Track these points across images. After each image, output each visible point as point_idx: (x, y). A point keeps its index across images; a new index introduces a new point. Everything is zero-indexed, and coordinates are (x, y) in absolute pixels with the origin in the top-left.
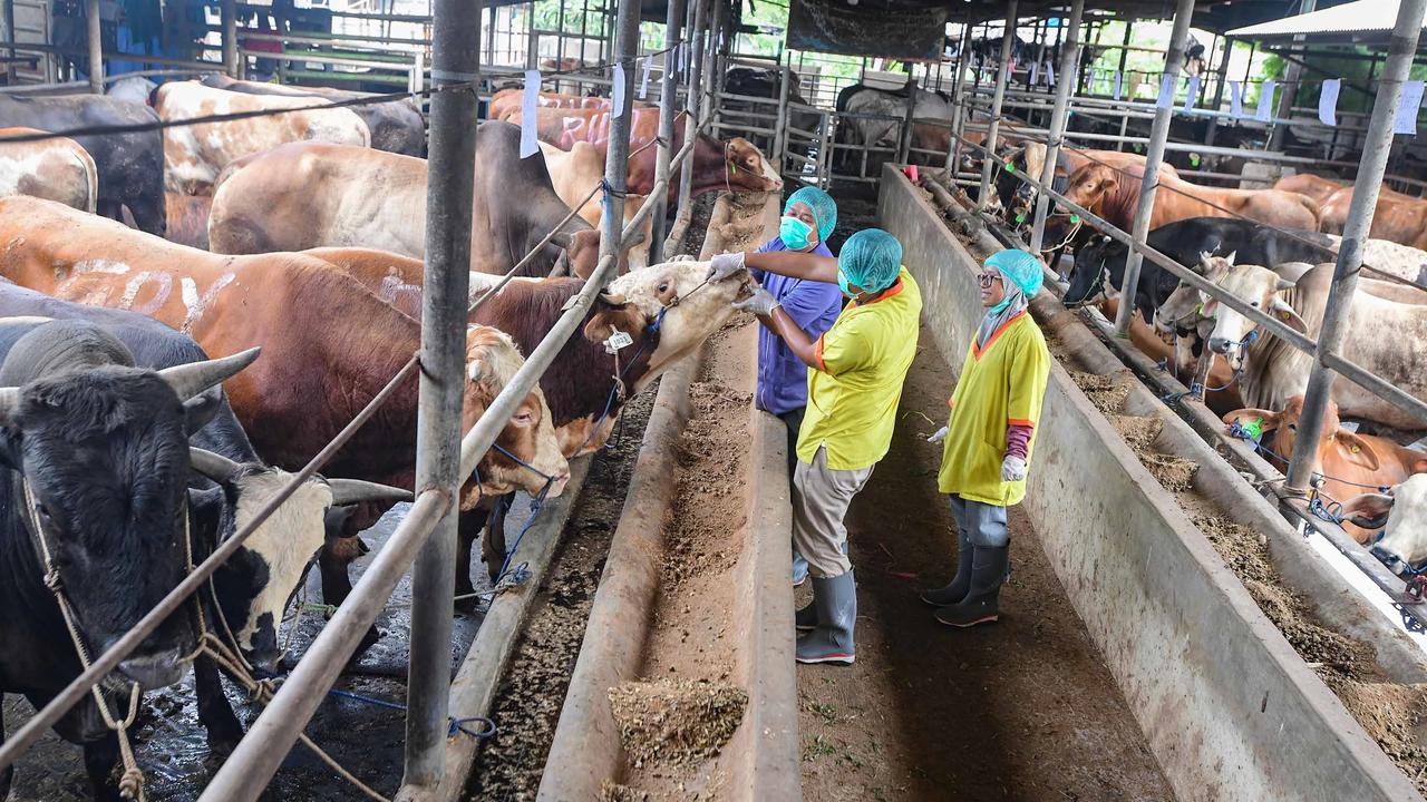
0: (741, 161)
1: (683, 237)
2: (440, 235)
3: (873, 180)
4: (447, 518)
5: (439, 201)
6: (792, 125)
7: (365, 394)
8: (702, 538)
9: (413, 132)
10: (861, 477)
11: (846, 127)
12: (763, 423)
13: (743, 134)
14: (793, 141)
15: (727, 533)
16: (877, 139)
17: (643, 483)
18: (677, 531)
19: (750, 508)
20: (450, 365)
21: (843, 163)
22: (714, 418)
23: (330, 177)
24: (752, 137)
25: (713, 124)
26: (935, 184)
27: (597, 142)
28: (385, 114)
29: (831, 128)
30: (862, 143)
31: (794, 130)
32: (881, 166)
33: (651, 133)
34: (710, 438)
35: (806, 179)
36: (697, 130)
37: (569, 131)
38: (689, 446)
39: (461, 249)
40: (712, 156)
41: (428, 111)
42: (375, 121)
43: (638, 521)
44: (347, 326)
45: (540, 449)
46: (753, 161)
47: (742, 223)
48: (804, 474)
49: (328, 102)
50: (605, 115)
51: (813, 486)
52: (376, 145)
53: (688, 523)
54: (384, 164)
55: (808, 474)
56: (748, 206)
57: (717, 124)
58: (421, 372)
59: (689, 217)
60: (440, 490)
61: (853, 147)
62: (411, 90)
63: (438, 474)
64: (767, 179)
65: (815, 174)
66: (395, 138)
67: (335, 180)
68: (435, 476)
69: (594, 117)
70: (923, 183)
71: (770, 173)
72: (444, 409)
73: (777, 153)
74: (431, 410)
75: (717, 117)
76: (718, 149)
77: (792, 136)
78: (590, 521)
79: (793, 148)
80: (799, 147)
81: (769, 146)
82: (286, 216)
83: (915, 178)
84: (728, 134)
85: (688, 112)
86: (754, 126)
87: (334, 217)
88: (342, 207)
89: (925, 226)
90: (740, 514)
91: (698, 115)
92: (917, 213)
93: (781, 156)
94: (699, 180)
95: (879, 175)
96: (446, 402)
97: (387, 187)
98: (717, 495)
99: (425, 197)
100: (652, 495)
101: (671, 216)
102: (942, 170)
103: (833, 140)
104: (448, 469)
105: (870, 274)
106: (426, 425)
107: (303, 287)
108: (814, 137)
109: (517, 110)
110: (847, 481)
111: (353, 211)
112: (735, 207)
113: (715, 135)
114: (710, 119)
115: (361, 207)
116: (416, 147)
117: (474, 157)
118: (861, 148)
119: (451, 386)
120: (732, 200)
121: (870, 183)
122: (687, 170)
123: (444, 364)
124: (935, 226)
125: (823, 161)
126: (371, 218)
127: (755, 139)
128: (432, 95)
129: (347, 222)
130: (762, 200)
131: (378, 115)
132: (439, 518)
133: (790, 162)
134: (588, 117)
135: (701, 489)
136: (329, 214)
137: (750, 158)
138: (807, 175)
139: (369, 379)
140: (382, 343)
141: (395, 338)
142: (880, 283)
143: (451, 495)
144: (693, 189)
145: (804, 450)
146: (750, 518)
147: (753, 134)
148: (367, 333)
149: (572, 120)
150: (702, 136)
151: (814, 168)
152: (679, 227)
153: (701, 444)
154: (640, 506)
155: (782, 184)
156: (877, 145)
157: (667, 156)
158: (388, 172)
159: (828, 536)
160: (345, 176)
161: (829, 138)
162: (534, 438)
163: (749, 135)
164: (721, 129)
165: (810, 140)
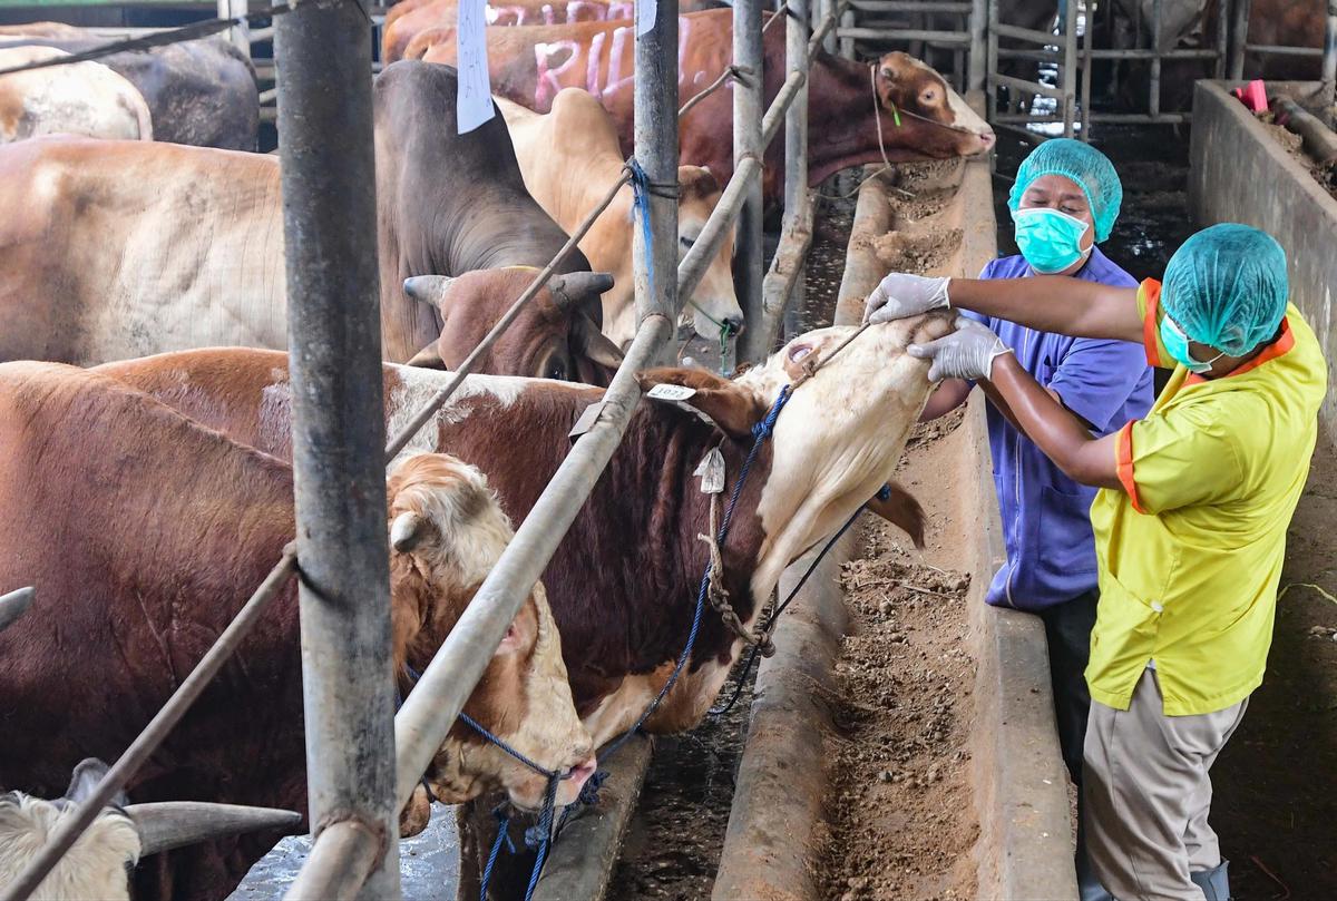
0: (907, 98)
1: (800, 267)
2: (315, 302)
3: (1174, 118)
4: (378, 876)
5: (310, 235)
6: (1003, 20)
7: (196, 626)
8: (891, 875)
9: (235, 100)
10: (1224, 722)
11: (1113, 14)
12: (997, 631)
13: (904, 46)
14: (1005, 52)
15: (943, 861)
16: (1180, 34)
17: (762, 773)
18: (840, 865)
19: (986, 810)
20: (358, 566)
21: (1112, 89)
22: (894, 631)
23: (95, 207)
24: (923, 50)
25: (841, 32)
26: (1305, 116)
27: (608, 90)
28: (173, 69)
29: (1082, 20)
30: (1148, 45)
31: (1007, 30)
32: (1191, 87)
33: (716, 61)
34: (893, 671)
35: (1039, 128)
36: (811, 46)
37: (550, 74)
38: (849, 692)
39: (361, 328)
40: (847, 96)
41: (270, 54)
42: (155, 83)
43: (760, 851)
44: (147, 497)
45: (536, 705)
46: (935, 94)
47: (916, 228)
48: (1104, 724)
49: (62, 54)
50: (619, 32)
51: (1126, 748)
52: (162, 133)
53: (862, 848)
54: (202, 172)
55: (1113, 726)
56: (925, 193)
57: (849, 32)
58: (301, 586)
59: (809, 226)
60: (360, 820)
61: (1130, 54)
62: (224, 14)
63: (354, 790)
64: (963, 131)
65: (1056, 115)
66: (198, 115)
67: (106, 212)
68: (345, 794)
69: (598, 39)
70: (1279, 115)
71: (967, 117)
72: (353, 656)
73: (975, 80)
74: (328, 660)
75: (848, 16)
76: (858, 81)
77: (1004, 42)
78: (660, 858)
79: (1008, 66)
80: (1020, 64)
81: (958, 67)
82: (15, 294)
83: (1261, 104)
84: (871, 50)
85: (788, 11)
86: (924, 28)
87: (109, 289)
88: (127, 265)
89: (1290, 203)
90: (965, 820)
91: (809, 16)
92: (1271, 178)
93: (984, 86)
94: (824, 148)
95: (1188, 108)
96: (357, 641)
97: (211, 218)
98: (916, 786)
99: (280, 228)
100: (783, 795)
101: (773, 227)
102: (1313, 86)
103: (1088, 43)
104: (372, 776)
105: (1236, 318)
106: (321, 694)
107: (53, 429)
108: (1051, 40)
109: (438, 38)
110: (1197, 733)
111: (148, 270)
112: (901, 198)
113: (847, 52)
114: (834, 23)
115: (163, 263)
116: (245, 131)
117: (370, 139)
118: (1147, 55)
119: (364, 608)
120: (893, 183)
121: (1170, 126)
122: (797, 130)
123: (349, 563)
124: (1312, 199)
125: (1070, 89)
126: (186, 285)
127: (929, 55)
128: (276, 20)
129: (139, 294)
130: (953, 179)
131: (159, 72)
132: (362, 878)
133: (1003, 96)
134: (584, 39)
135: (882, 776)
136: (100, 282)
137: (927, 91)
138: (1040, 120)
139: (201, 593)
140: (221, 516)
141: (244, 502)
142: (1255, 333)
143: (382, 830)
144: (814, 165)
145: (1108, 682)
146: (986, 827)
147: (924, 44)
148: (188, 500)
149: (553, 49)
150: (822, 58)
151: (1053, 103)
152: (790, 247)
153: (873, 685)
154: (761, 821)
155: (993, 138)
156: (1182, 46)
157: (755, 104)
158: (208, 187)
159: (1159, 845)
160: (126, 204)
161: (1080, 40)
162: (523, 679)
163: (916, 48)
164: (858, 41)
165: (1041, 46)
